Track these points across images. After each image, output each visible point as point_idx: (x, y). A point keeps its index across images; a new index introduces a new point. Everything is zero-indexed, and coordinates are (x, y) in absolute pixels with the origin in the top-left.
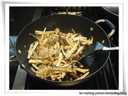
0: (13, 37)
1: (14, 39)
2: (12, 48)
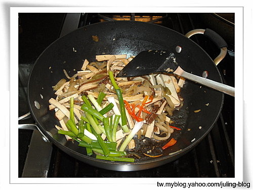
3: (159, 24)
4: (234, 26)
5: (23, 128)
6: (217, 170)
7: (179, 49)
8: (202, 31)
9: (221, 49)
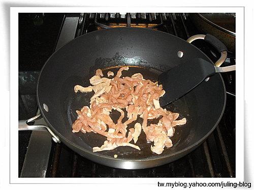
6: (211, 169)
7: (181, 54)
8: (203, 37)
9: (222, 53)
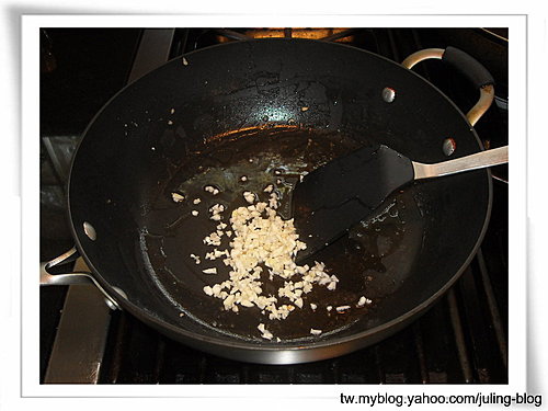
0: (57, 138)
1: (60, 147)
2: (55, 187)
3: (347, 43)
4: (506, 45)
5: (61, 283)
7: (389, 95)
8: (438, 53)
9: (482, 90)
